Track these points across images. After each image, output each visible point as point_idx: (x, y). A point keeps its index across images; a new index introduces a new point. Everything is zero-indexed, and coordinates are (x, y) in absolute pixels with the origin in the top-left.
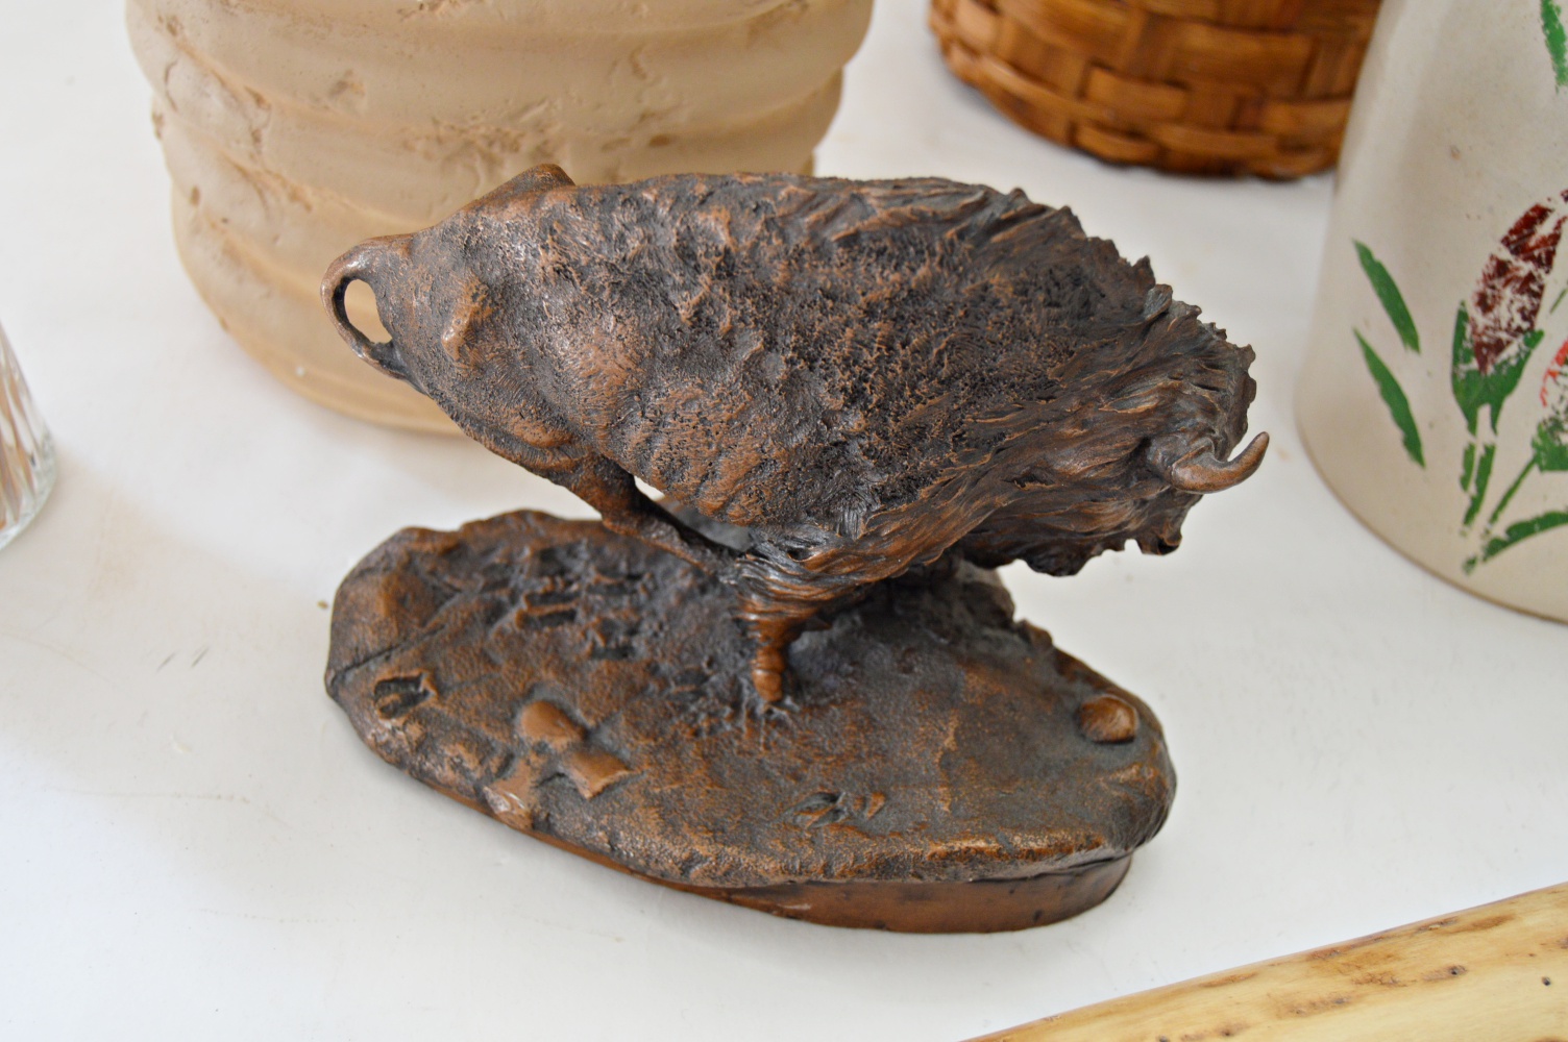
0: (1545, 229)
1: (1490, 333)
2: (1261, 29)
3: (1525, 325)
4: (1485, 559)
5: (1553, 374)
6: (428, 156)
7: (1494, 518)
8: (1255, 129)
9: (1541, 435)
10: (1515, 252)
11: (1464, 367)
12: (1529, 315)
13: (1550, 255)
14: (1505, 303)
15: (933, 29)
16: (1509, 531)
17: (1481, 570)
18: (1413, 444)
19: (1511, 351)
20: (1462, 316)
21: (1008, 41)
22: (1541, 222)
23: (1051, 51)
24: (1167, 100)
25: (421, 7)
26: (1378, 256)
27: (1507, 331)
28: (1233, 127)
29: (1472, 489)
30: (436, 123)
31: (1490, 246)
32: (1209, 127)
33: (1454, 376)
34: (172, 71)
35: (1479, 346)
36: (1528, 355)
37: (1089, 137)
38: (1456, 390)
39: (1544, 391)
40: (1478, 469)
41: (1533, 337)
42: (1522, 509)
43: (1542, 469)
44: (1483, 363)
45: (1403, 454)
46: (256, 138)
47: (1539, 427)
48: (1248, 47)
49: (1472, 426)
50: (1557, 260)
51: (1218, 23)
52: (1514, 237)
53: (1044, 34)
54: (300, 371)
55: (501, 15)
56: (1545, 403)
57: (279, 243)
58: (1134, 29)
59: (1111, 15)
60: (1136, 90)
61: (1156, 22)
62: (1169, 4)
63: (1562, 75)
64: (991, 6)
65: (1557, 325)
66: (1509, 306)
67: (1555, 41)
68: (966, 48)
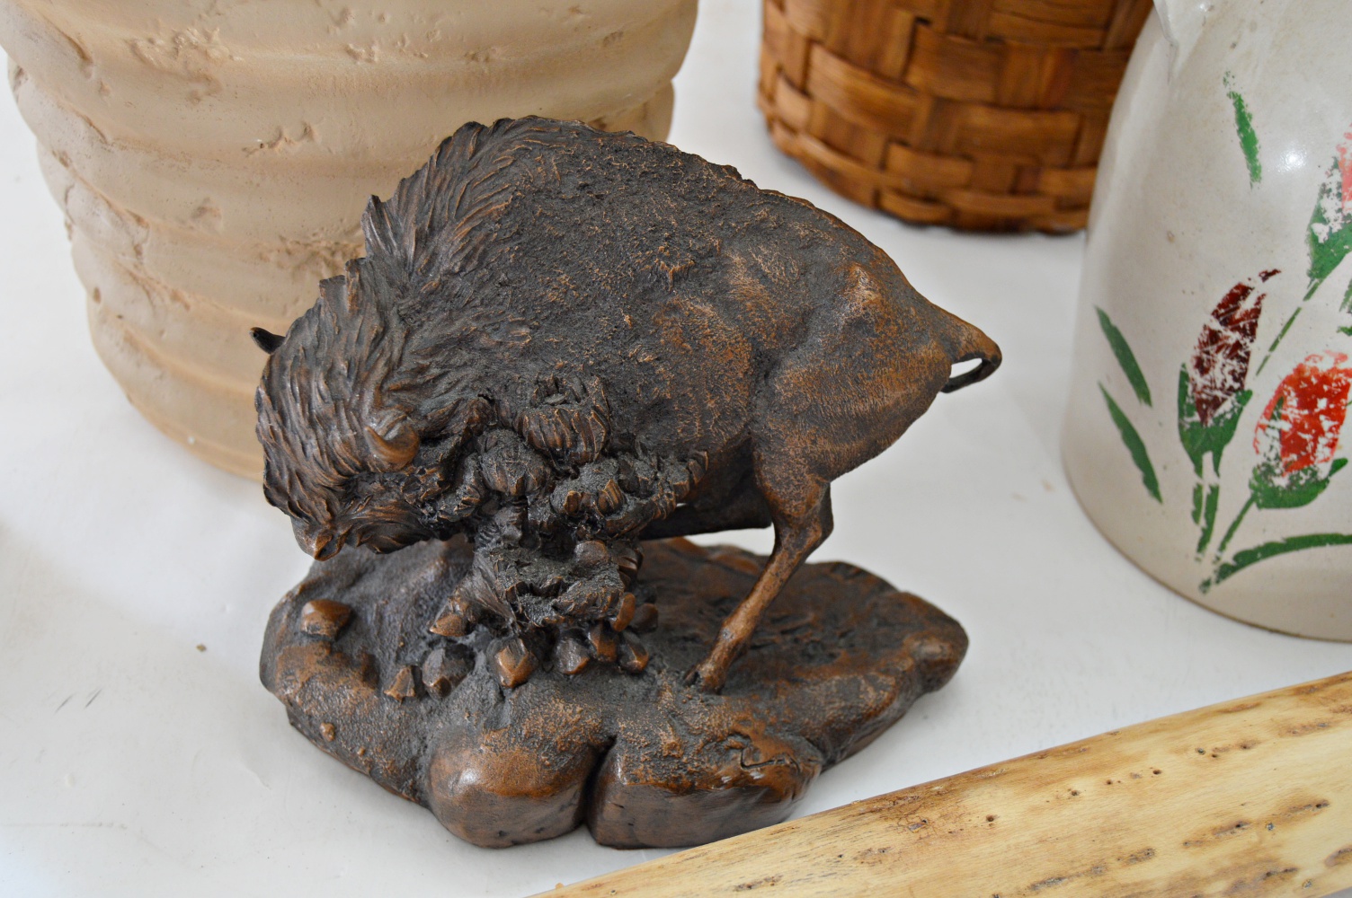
0: (1247, 304)
1: (1208, 391)
2: (1034, 108)
3: (1236, 386)
4: (1218, 582)
5: (1263, 427)
6: (280, 266)
7: (1222, 547)
8: (1033, 192)
9: (1257, 478)
10: (1224, 323)
11: (1189, 420)
12: (1240, 377)
13: (1253, 326)
14: (1218, 366)
16: (1236, 558)
17: (1214, 588)
18: (1151, 482)
19: (1226, 407)
20: (1184, 377)
21: (819, 121)
22: (1244, 299)
23: (854, 129)
24: (955, 170)
25: (262, 146)
26: (1114, 322)
27: (1221, 389)
28: (1014, 191)
29: (1203, 522)
30: (283, 239)
31: (1203, 318)
32: (992, 192)
33: (1181, 426)
34: (70, 194)
35: (1200, 402)
36: (1240, 410)
37: (890, 201)
38: (1183, 439)
39: (1256, 441)
40: (1206, 505)
41: (1244, 396)
42: (1245, 540)
43: (1260, 506)
44: (1204, 416)
45: (1144, 491)
46: (138, 252)
47: (1254, 471)
48: (1022, 124)
49: (1199, 469)
50: (1259, 331)
51: (995, 105)
52: (1222, 311)
53: (848, 115)
54: (191, 440)
55: (330, 151)
56: (1257, 452)
57: (165, 336)
58: (923, 109)
59: (903, 100)
60: (928, 163)
61: (942, 105)
62: (952, 90)
63: (1255, 172)
64: (804, 91)
65: (1263, 386)
66: (1222, 369)
67: (1248, 144)
68: (786, 126)
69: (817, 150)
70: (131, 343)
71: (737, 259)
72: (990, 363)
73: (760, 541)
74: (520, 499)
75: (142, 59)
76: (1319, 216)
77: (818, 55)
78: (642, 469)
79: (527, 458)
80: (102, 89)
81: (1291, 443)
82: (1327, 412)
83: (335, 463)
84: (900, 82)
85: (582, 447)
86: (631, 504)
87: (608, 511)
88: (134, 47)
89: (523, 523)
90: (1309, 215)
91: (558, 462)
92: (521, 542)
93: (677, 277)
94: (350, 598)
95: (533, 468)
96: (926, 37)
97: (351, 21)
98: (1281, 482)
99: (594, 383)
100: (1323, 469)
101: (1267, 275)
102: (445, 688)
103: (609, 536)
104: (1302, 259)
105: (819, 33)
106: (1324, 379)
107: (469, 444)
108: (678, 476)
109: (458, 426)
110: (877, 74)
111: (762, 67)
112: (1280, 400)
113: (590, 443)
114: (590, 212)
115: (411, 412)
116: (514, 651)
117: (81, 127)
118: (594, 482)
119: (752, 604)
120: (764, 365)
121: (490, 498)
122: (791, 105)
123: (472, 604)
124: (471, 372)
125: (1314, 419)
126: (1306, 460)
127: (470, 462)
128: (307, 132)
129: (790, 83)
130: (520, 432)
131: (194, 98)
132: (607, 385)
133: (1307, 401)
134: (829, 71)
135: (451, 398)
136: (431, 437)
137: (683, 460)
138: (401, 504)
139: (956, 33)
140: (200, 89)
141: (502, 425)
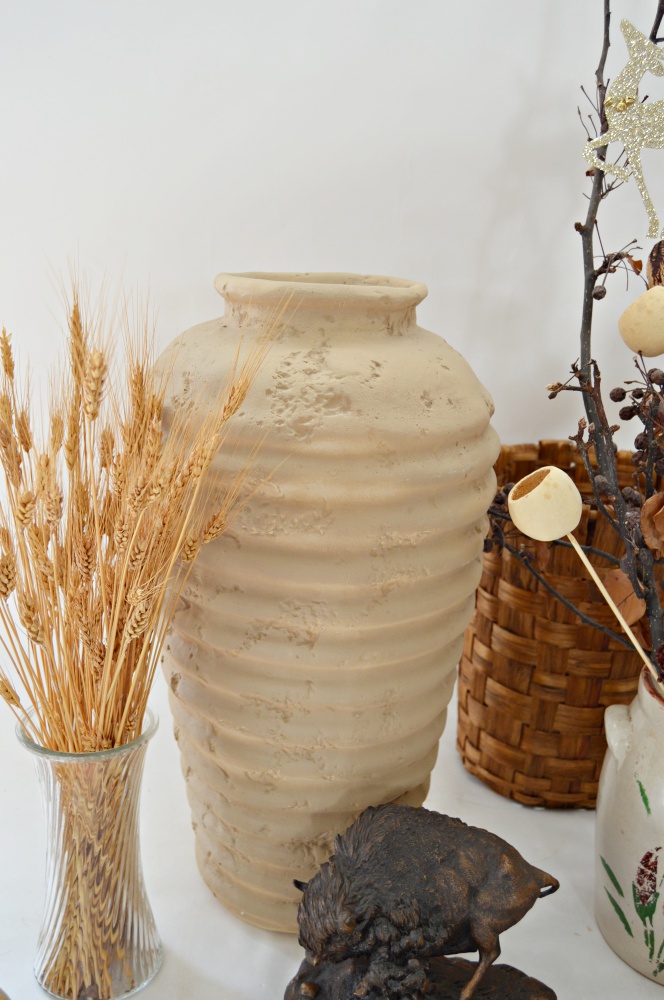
0: (652, 860)
1: (643, 892)
2: (575, 759)
3: (653, 891)
4: (659, 971)
6: (289, 848)
7: (659, 957)
8: (577, 792)
10: (645, 867)
11: (638, 904)
12: (654, 887)
13: (656, 868)
14: (645, 883)
17: (658, 974)
18: (628, 928)
19: (651, 899)
20: (634, 887)
21: (484, 761)
22: (651, 858)
23: (500, 766)
24: (545, 784)
25: (289, 808)
26: (607, 862)
27: (648, 892)
28: (570, 792)
29: (650, 946)
30: (292, 839)
31: (636, 864)
32: (561, 792)
33: (636, 906)
35: (641, 896)
36: (656, 900)
37: (517, 796)
38: (637, 910)
40: (650, 939)
41: (657, 895)
44: (643, 902)
45: (626, 932)
46: (234, 841)
48: (570, 765)
49: (645, 924)
50: (658, 870)
51: (558, 757)
52: (644, 862)
53: (498, 760)
54: (242, 913)
57: (238, 872)
58: (529, 760)
59: (520, 756)
60: (533, 781)
61: (536, 758)
62: (539, 751)
63: (649, 810)
64: (477, 748)
66: (647, 884)
67: (645, 800)
68: (471, 762)
69: (484, 773)
70: (220, 873)
71: (462, 853)
72: (555, 887)
73: (473, 957)
74: (389, 944)
75: (249, 778)
77: (483, 735)
78: (431, 932)
79: (391, 929)
80: (232, 787)
83: (326, 930)
84: (518, 748)
85: (411, 924)
86: (428, 945)
87: (420, 947)
88: (246, 773)
89: (389, 953)
91: (402, 929)
92: (388, 960)
93: (442, 861)
94: (318, 981)
95: (394, 932)
96: (527, 731)
97: (326, 768)
99: (414, 901)
101: (657, 849)
103: (420, 957)
105: (483, 725)
107: (371, 923)
108: (444, 934)
109: (367, 917)
110: (508, 744)
113: (414, 922)
114: (411, 838)
115: (352, 912)
117: (219, 796)
118: (415, 937)
119: (472, 983)
120: (473, 892)
121: (378, 943)
122: (471, 752)
123: (369, 984)
124: (370, 897)
127: (371, 930)
128: (306, 804)
129: (472, 744)
130: (389, 919)
131: (267, 792)
132: (418, 901)
134: (487, 741)
135: (366, 906)
136: (359, 920)
137: (445, 927)
138: (346, 945)
139: (540, 730)
140: (269, 788)
141: (383, 916)
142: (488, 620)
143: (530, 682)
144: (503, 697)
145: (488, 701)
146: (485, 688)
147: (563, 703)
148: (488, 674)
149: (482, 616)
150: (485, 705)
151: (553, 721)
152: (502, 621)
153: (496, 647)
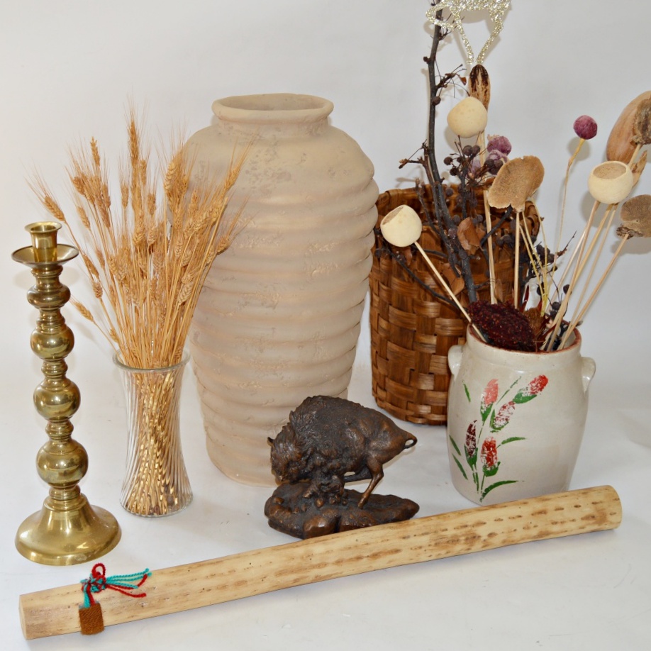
0: (473, 428)
1: (470, 449)
3: (475, 447)
4: (483, 498)
5: (482, 456)
7: (482, 488)
9: (484, 469)
10: (470, 433)
11: (468, 457)
12: (475, 445)
13: (475, 433)
15: (373, 395)
16: (485, 491)
17: (483, 500)
18: (465, 475)
19: (474, 452)
20: (465, 447)
21: (389, 397)
23: (398, 399)
24: (427, 409)
26: (452, 438)
27: (472, 449)
29: (476, 483)
31: (465, 433)
33: (467, 459)
35: (469, 452)
36: (477, 453)
37: (410, 418)
38: (468, 462)
39: (481, 460)
40: (476, 478)
41: (477, 449)
42: (486, 486)
43: (486, 476)
44: (471, 456)
45: (464, 478)
47: (483, 467)
49: (473, 469)
51: (435, 390)
52: (469, 431)
53: (396, 395)
56: (482, 463)
58: (415, 393)
59: (410, 390)
60: (419, 407)
61: (420, 391)
63: (469, 400)
64: (384, 389)
65: (480, 446)
66: (471, 443)
67: (468, 394)
68: (380, 400)
69: (389, 405)
71: (360, 421)
72: (415, 441)
74: (321, 467)
76: (482, 408)
77: (387, 380)
79: (322, 458)
81: (488, 459)
82: (493, 451)
84: (408, 385)
85: (333, 456)
86: (342, 467)
90: (480, 408)
91: (328, 459)
95: (323, 460)
96: (413, 374)
98: (489, 469)
99: (334, 444)
100: (496, 465)
101: (475, 422)
102: (306, 510)
104: (480, 418)
105: (387, 373)
106: (490, 443)
107: (311, 456)
109: (309, 452)
110: (403, 384)
111: (373, 384)
112: (483, 449)
115: (301, 450)
116: (320, 501)
118: (335, 463)
120: (367, 441)
121: (315, 467)
122: (381, 394)
125: (491, 452)
126: (492, 463)
127: (311, 459)
129: (381, 388)
130: (320, 453)
131: (252, 395)
133: (488, 449)
134: (390, 384)
135: (308, 447)
136: (304, 454)
138: (298, 469)
139: (421, 373)
141: (317, 452)
142: (386, 303)
143: (414, 341)
144: (398, 353)
145: (389, 356)
146: (386, 349)
147: (434, 354)
148: (388, 339)
149: (382, 301)
150: (387, 359)
151: (429, 366)
152: (394, 304)
153: (392, 321)
